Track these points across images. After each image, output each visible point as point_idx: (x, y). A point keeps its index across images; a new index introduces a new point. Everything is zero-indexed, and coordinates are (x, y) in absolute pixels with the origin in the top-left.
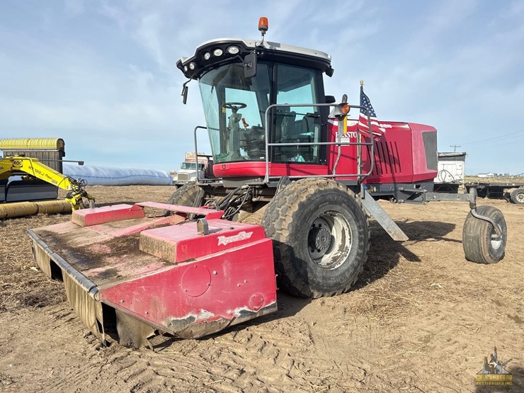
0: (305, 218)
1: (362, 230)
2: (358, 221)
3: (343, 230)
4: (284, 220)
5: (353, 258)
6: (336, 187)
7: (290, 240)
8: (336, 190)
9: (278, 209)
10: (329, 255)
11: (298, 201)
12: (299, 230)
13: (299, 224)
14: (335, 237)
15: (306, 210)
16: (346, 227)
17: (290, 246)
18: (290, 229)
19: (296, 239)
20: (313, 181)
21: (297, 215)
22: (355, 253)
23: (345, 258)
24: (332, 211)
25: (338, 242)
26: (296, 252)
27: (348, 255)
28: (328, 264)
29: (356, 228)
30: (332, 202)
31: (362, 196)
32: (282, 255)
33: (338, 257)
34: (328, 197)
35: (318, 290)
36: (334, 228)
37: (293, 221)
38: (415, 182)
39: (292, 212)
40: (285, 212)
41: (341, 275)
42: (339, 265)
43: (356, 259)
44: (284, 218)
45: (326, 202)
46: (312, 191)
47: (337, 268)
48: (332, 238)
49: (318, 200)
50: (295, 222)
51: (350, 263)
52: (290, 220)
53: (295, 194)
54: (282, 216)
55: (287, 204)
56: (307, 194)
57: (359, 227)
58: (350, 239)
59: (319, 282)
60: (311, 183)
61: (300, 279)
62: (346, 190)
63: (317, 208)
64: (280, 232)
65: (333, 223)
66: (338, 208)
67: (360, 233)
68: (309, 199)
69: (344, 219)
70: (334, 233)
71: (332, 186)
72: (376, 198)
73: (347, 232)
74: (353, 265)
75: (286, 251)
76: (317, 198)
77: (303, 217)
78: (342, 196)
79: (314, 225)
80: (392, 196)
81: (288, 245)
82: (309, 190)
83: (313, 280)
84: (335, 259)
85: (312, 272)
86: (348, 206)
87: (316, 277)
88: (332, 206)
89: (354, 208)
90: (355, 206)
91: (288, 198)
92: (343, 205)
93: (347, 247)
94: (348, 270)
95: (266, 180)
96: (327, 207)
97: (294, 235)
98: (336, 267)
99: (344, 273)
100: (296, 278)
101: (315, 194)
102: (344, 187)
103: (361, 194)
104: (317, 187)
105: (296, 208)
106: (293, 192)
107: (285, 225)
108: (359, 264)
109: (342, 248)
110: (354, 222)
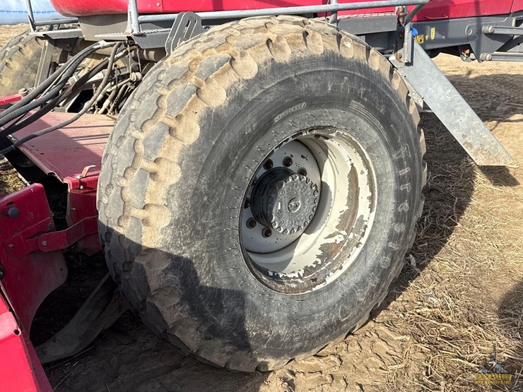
0: (226, 162)
1: (406, 170)
2: (397, 147)
3: (353, 171)
4: (153, 175)
5: (377, 248)
6: (333, 47)
7: (175, 238)
8: (331, 59)
9: (136, 134)
10: (312, 237)
11: (201, 108)
12: (204, 206)
13: (203, 187)
14: (332, 188)
15: (229, 138)
16: (360, 166)
17: (177, 259)
18: (175, 204)
19: (196, 234)
20: (257, 29)
21: (195, 157)
22: (384, 234)
23: (356, 252)
24: (318, 128)
25: (338, 204)
26: (201, 271)
27: (363, 240)
28: (308, 270)
29: (389, 167)
30: (315, 102)
31: (406, 58)
32: (154, 284)
33: (337, 246)
34: (304, 87)
35: (277, 355)
36: (327, 167)
37: (185, 178)
38: (516, 13)
39: (177, 146)
40: (155, 150)
41: (344, 300)
42: (339, 273)
43: (386, 251)
44: (153, 167)
45: (298, 101)
46: (249, 67)
47: (333, 284)
48: (323, 190)
49: (270, 98)
50: (192, 181)
51: (370, 262)
52: (172, 174)
53: (193, 80)
54: (148, 158)
55: (162, 117)
56: (231, 78)
57: (399, 164)
58: (371, 198)
59: (279, 336)
60: (248, 38)
61: (219, 342)
62: (362, 56)
63: (266, 126)
64: (140, 214)
65: (327, 153)
66: (334, 116)
67: (400, 180)
68: (237, 98)
69: (355, 145)
70: (328, 177)
71: (319, 45)
72: (432, 53)
73: (363, 180)
74: (376, 268)
75: (166, 271)
76: (266, 92)
77: (217, 160)
78: (352, 77)
79: (268, 164)
80: (468, 47)
81: (169, 255)
82: (239, 63)
83: (259, 336)
84: (327, 252)
85: (256, 315)
86: (369, 107)
87: (268, 324)
88: (316, 112)
89: (388, 113)
90: (389, 105)
91: (167, 93)
92: (355, 104)
93: (361, 220)
94: (363, 283)
95: (131, 26)
96: (302, 120)
97: (189, 223)
98: (329, 280)
99: (352, 293)
100: (207, 338)
101: (259, 77)
102: (357, 45)
103: (405, 52)
104: (266, 54)
105: (191, 131)
106: (185, 75)
107: (157, 192)
108: (393, 261)
109: (349, 219)
110: (383, 150)
